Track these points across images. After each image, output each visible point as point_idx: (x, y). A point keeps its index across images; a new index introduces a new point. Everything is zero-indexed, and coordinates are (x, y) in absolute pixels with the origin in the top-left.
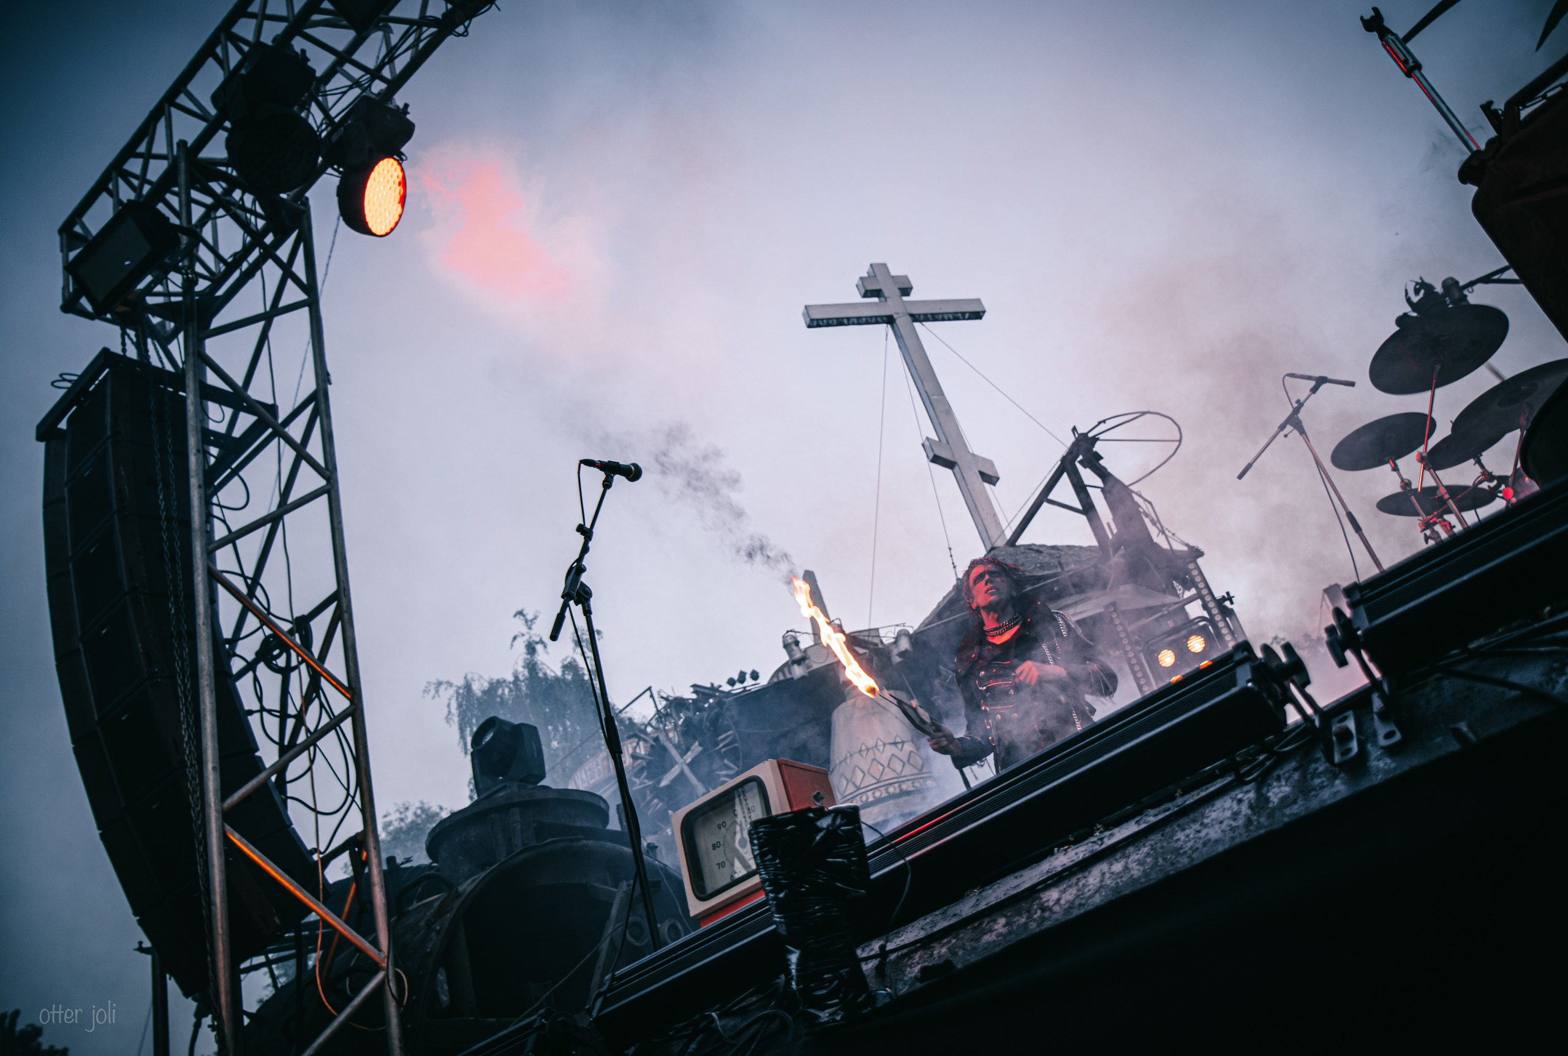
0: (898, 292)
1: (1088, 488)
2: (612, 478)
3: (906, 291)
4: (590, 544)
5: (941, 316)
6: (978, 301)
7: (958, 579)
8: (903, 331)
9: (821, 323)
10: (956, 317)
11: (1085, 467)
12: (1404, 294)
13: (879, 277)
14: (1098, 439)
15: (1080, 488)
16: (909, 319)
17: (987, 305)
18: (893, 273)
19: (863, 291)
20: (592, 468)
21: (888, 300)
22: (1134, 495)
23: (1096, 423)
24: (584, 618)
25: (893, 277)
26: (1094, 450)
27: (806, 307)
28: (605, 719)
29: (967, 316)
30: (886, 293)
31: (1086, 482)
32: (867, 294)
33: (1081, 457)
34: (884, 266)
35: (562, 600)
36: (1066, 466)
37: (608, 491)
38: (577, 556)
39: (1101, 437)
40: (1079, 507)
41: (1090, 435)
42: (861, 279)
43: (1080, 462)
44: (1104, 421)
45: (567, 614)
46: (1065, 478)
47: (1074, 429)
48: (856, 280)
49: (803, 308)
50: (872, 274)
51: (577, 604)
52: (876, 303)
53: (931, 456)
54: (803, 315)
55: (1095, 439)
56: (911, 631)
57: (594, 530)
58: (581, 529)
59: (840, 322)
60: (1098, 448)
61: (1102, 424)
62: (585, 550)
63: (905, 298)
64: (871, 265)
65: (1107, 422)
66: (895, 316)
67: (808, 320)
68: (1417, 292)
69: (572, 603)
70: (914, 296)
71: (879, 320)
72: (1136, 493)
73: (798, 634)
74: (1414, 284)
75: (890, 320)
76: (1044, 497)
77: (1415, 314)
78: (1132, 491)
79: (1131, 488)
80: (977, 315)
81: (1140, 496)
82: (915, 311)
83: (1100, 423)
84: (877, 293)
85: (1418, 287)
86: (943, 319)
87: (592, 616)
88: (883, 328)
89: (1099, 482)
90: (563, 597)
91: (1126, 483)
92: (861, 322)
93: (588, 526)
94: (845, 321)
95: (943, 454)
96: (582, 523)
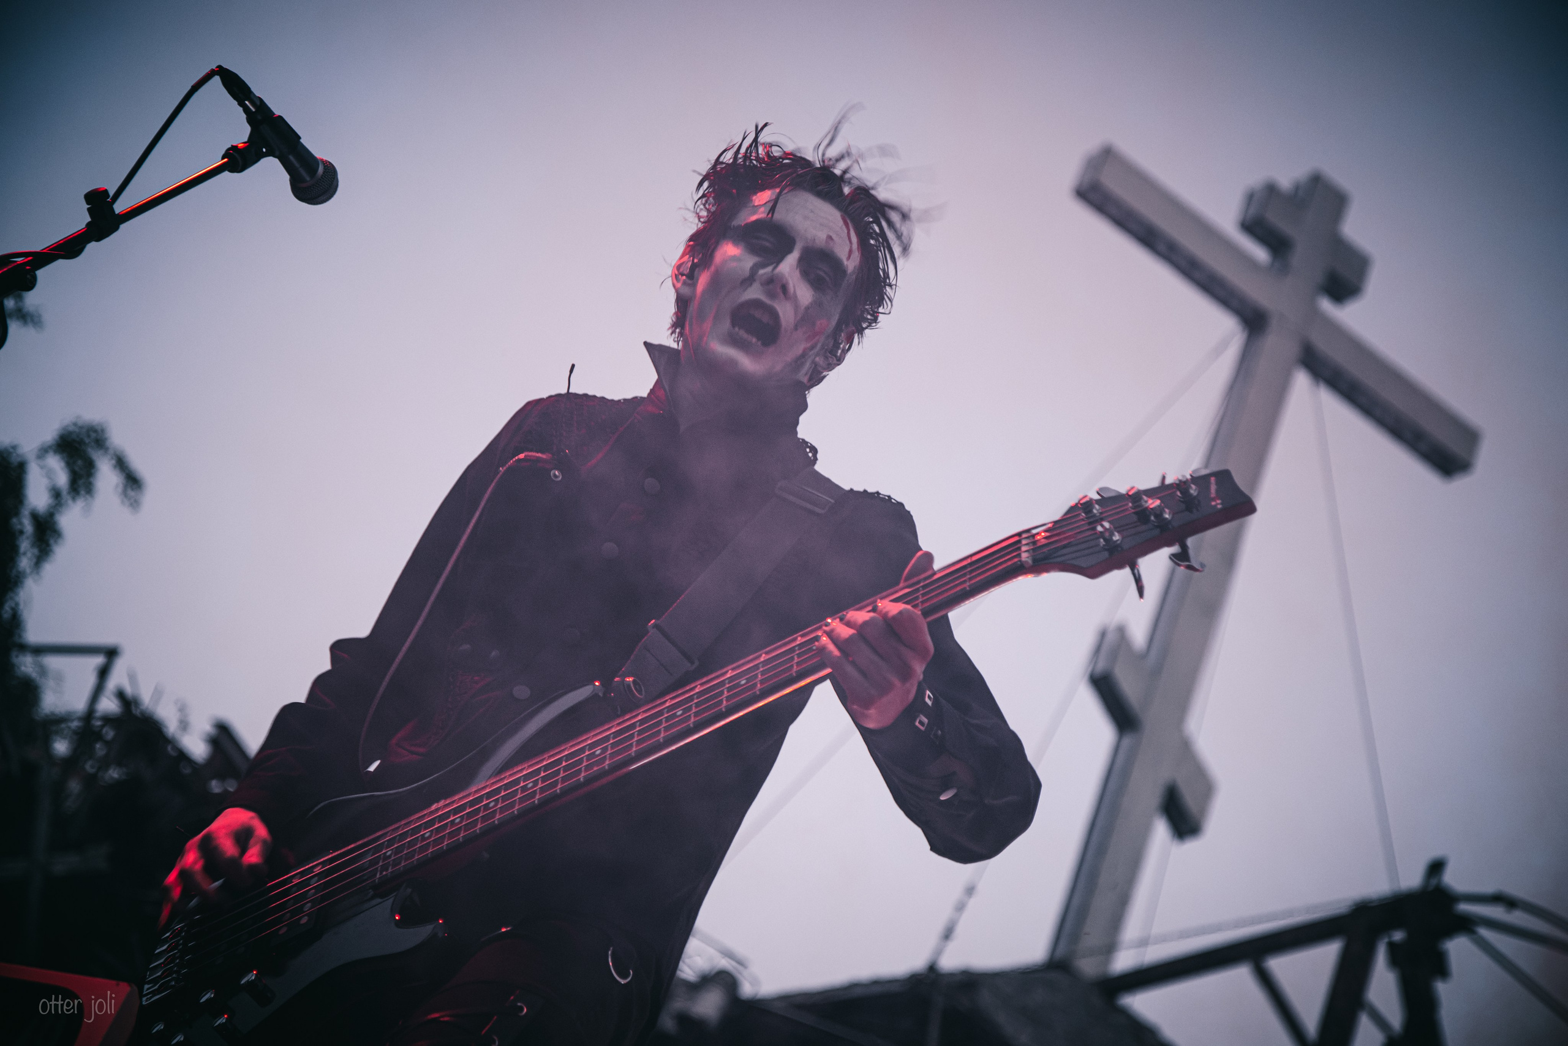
0: (1320, 274)
1: (1364, 1013)
2: (261, 155)
3: (1342, 287)
6: (1471, 436)
7: (933, 968)
8: (1265, 364)
9: (1110, 209)
11: (1393, 964)
13: (1310, 213)
15: (1346, 998)
16: (1296, 351)
19: (1249, 215)
20: (234, 102)
21: (1289, 275)
25: (1339, 238)
26: (1445, 945)
27: (1109, 149)
29: (1426, 447)
31: (1370, 997)
32: (1254, 227)
33: (1398, 936)
34: (1340, 200)
36: (1356, 930)
39: (1481, 930)
40: (1312, 1033)
41: (1464, 907)
42: (1272, 185)
43: (1392, 947)
47: (1436, 867)
50: (1301, 196)
52: (1258, 262)
53: (1101, 666)
54: (1089, 159)
55: (1466, 925)
57: (123, 227)
58: (97, 200)
61: (1503, 905)
62: (70, 248)
63: (1326, 305)
64: (1316, 176)
65: (1518, 908)
66: (1273, 323)
67: (1089, 178)
71: (1235, 302)
75: (1255, 319)
76: (1255, 951)
80: (1449, 465)
82: (1323, 345)
84: (1277, 244)
89: (1398, 1018)
93: (119, 207)
94: (1162, 247)
95: (1129, 686)
96: (111, 193)
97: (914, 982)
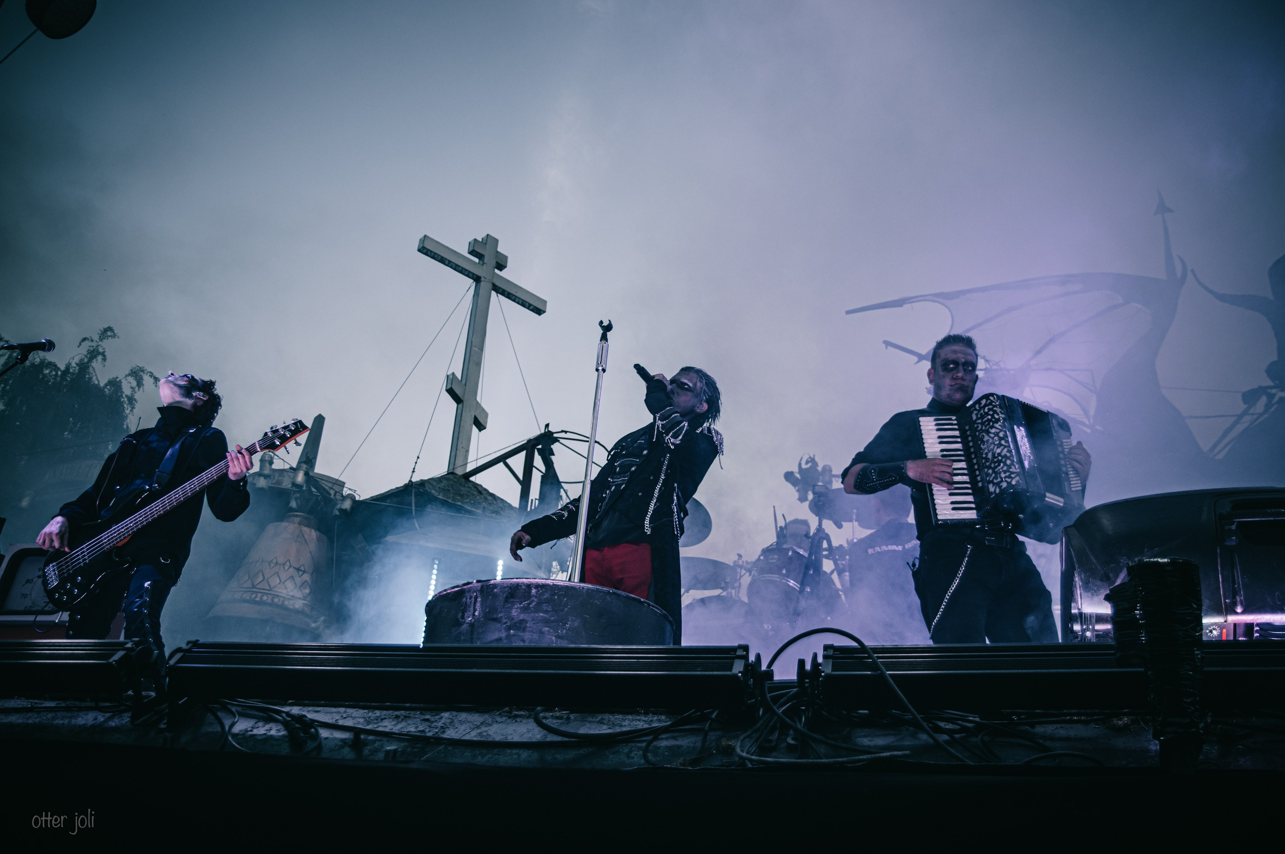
0: (494, 263)
1: (534, 469)
3: (501, 266)
5: (514, 297)
6: (545, 302)
7: (410, 481)
8: (482, 291)
9: (429, 253)
10: (523, 304)
11: (539, 455)
12: (800, 459)
13: (488, 246)
14: (559, 441)
15: (529, 466)
16: (491, 286)
17: (549, 308)
18: (499, 249)
19: (471, 249)
21: (484, 265)
22: (562, 490)
23: (560, 430)
25: (498, 252)
26: (552, 446)
27: (425, 236)
29: (531, 307)
30: (486, 261)
31: (535, 464)
32: (472, 252)
33: (540, 447)
34: (496, 241)
36: (529, 447)
39: (561, 441)
40: (521, 477)
41: (555, 435)
42: (475, 240)
43: (538, 450)
44: (566, 432)
46: (523, 454)
47: (547, 426)
48: (471, 239)
49: (422, 236)
50: (484, 242)
52: (475, 263)
53: (449, 387)
54: (420, 240)
55: (556, 440)
56: (357, 498)
59: (442, 260)
60: (555, 447)
61: (564, 433)
63: (497, 271)
64: (488, 235)
65: (568, 433)
66: (482, 279)
67: (422, 246)
68: (807, 462)
70: (503, 274)
71: (471, 275)
72: (564, 490)
73: (276, 457)
74: (808, 456)
75: (477, 279)
76: (503, 459)
77: (798, 476)
78: (562, 488)
79: (563, 484)
80: (539, 311)
81: (566, 493)
82: (498, 284)
83: (562, 431)
84: (480, 256)
85: (809, 460)
86: (514, 301)
88: (470, 281)
89: (543, 469)
91: (561, 480)
92: (457, 268)
94: (447, 262)
95: (458, 391)
97: (406, 486)
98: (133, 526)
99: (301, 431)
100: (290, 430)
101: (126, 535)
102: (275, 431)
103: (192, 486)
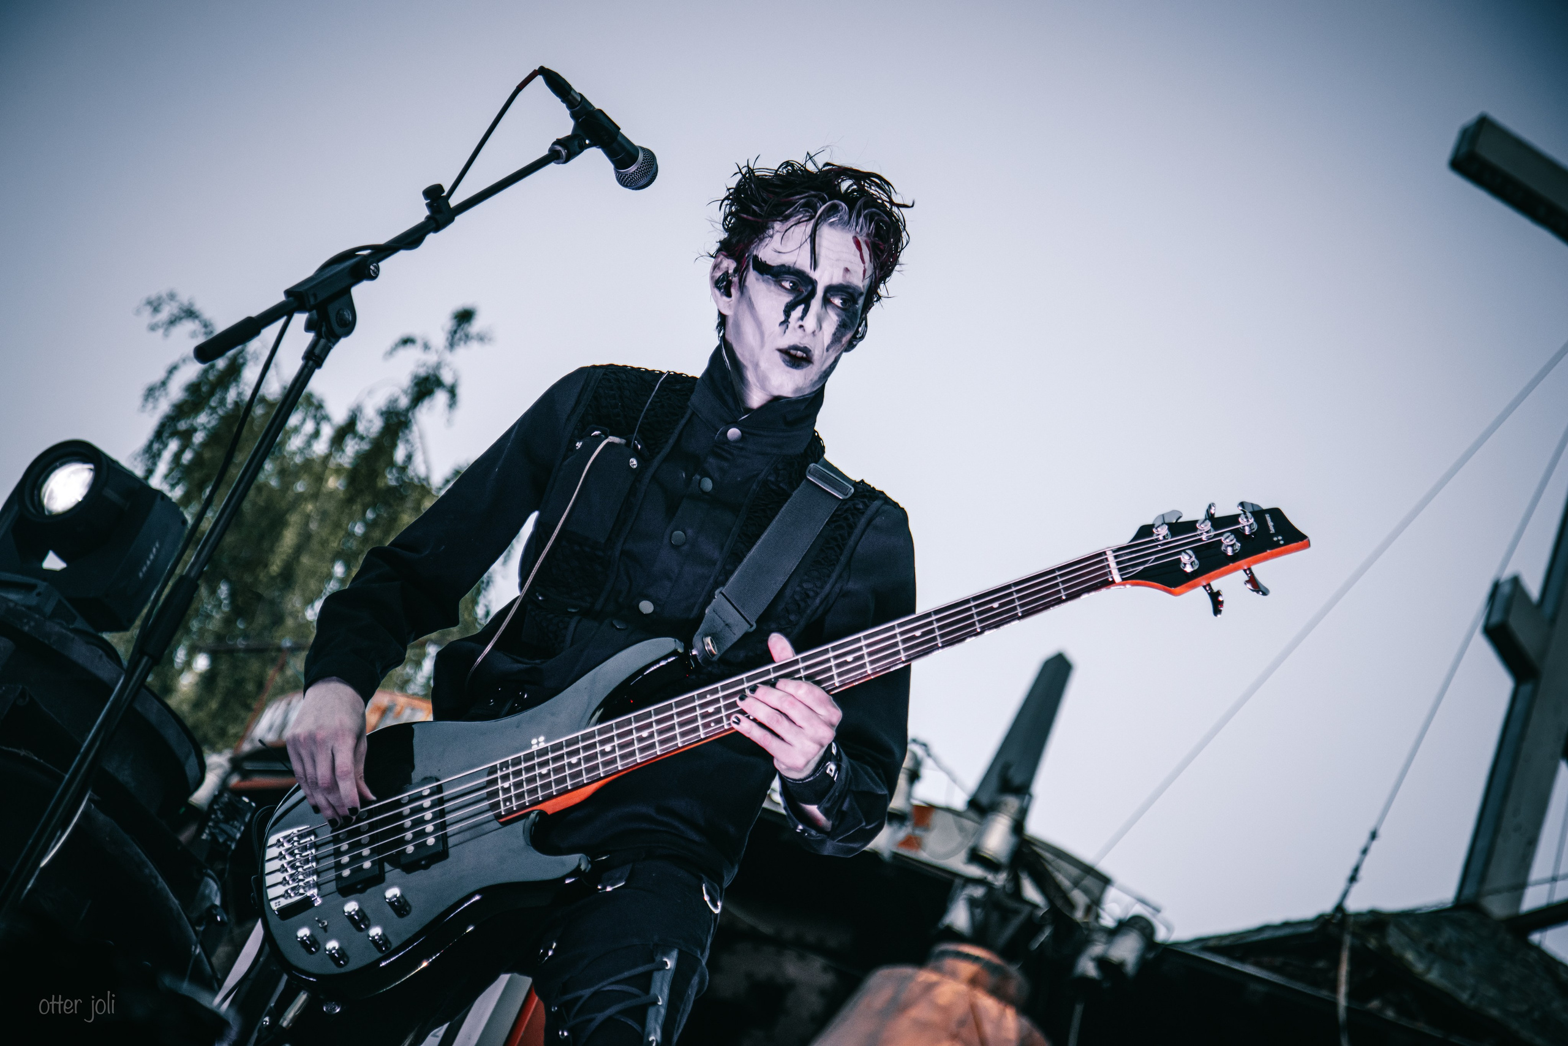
2: (582, 148)
4: (431, 238)
7: (1339, 908)
20: (558, 100)
24: (299, 363)
28: (182, 578)
35: (282, 298)
37: (552, 166)
38: (382, 239)
45: (270, 333)
51: (309, 327)
57: (458, 219)
58: (434, 195)
62: (411, 239)
69: (300, 319)
87: (317, 372)
90: (288, 293)
93: (454, 202)
96: (447, 189)
97: (1323, 922)
98: (613, 751)
99: (1277, 545)
100: (1239, 534)
101: (585, 778)
102: (1180, 528)
103: (849, 658)
